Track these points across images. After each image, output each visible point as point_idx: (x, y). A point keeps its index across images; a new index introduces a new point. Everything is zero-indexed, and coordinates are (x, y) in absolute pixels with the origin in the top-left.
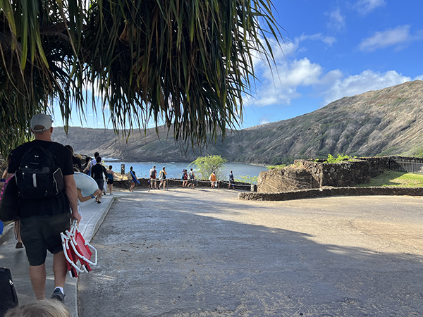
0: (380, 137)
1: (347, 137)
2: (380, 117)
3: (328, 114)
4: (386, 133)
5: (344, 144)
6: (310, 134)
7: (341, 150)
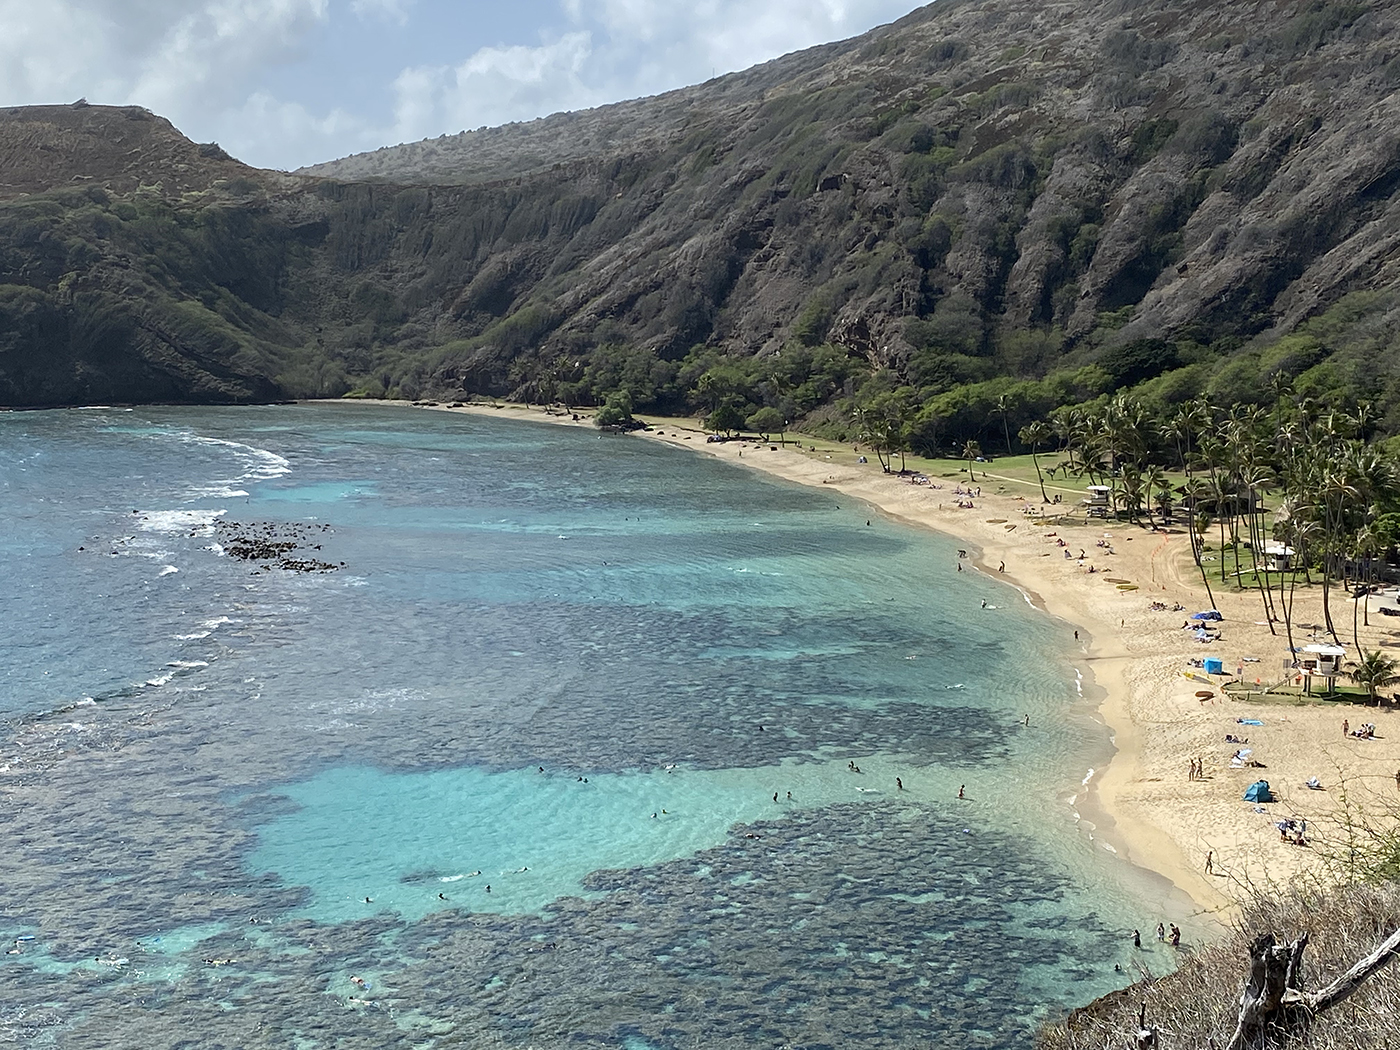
3: (920, 87)
4: (1285, 214)
5: (1057, 275)
6: (841, 218)
7: (1043, 312)
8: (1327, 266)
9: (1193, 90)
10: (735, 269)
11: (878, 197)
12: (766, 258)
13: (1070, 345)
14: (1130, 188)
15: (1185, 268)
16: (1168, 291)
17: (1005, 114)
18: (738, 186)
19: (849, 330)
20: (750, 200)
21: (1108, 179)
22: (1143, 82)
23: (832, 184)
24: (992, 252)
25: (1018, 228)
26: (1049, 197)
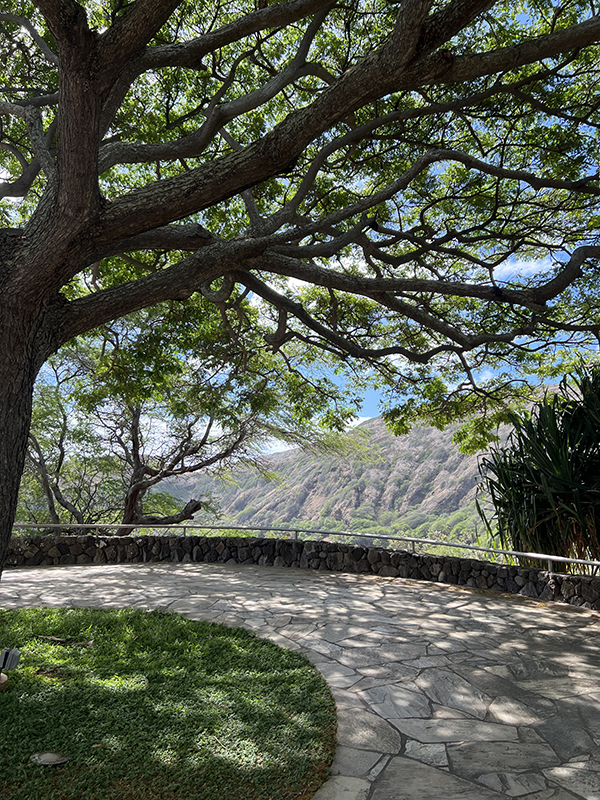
0: (453, 483)
1: (399, 484)
4: (461, 476)
5: (396, 496)
6: (336, 479)
7: (392, 506)
9: (437, 441)
10: (307, 495)
11: (346, 473)
12: (314, 492)
13: (399, 516)
14: (418, 470)
15: (433, 493)
16: (429, 499)
18: (309, 471)
19: (336, 512)
20: (311, 475)
21: (412, 467)
22: (423, 440)
23: (334, 470)
24: (378, 489)
25: (386, 482)
26: (395, 472)
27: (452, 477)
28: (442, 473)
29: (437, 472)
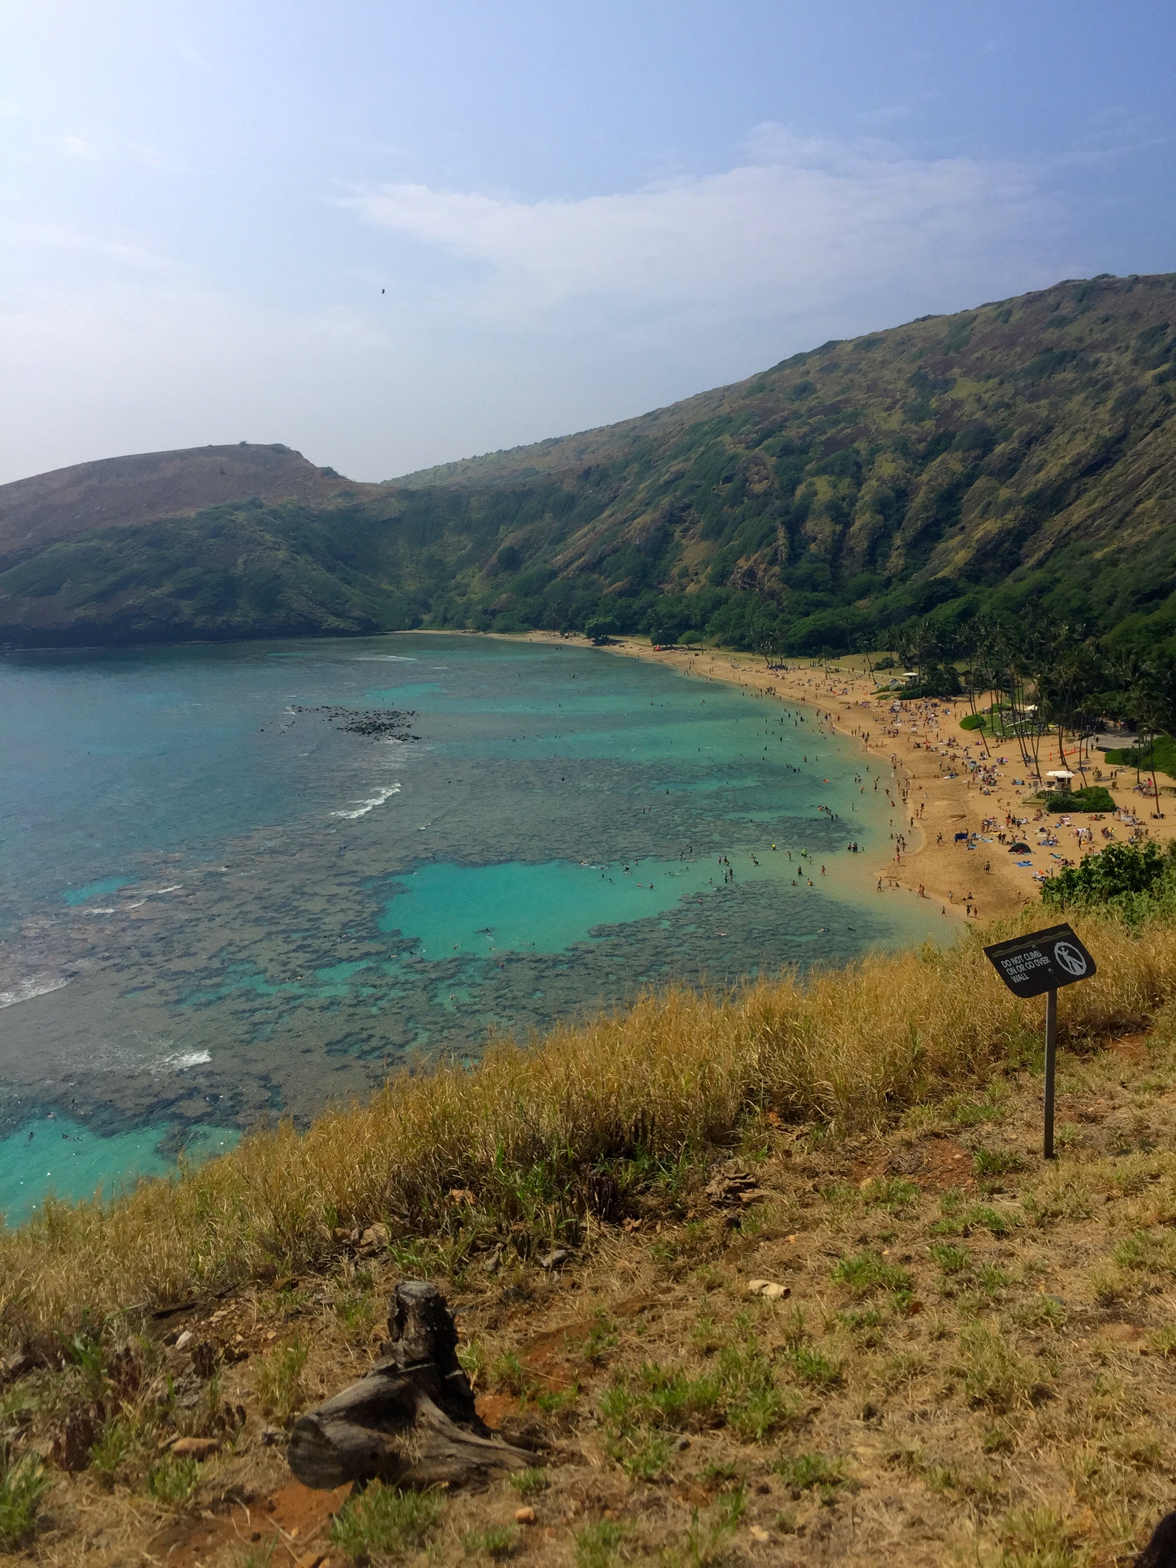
0: (1009, 504)
1: (883, 506)
2: (990, 421)
3: (785, 414)
4: (1029, 489)
5: (877, 536)
7: (870, 561)
8: (1056, 524)
9: (967, 409)
10: (667, 536)
11: (758, 488)
12: (686, 530)
13: (888, 583)
14: (925, 477)
15: (963, 528)
16: (953, 543)
17: (843, 429)
18: (668, 483)
19: (744, 575)
20: (676, 492)
21: (910, 470)
22: (934, 404)
23: (728, 479)
24: (835, 520)
25: (853, 504)
26: (874, 483)
27: (1005, 493)
28: (981, 483)
29: (970, 479)
